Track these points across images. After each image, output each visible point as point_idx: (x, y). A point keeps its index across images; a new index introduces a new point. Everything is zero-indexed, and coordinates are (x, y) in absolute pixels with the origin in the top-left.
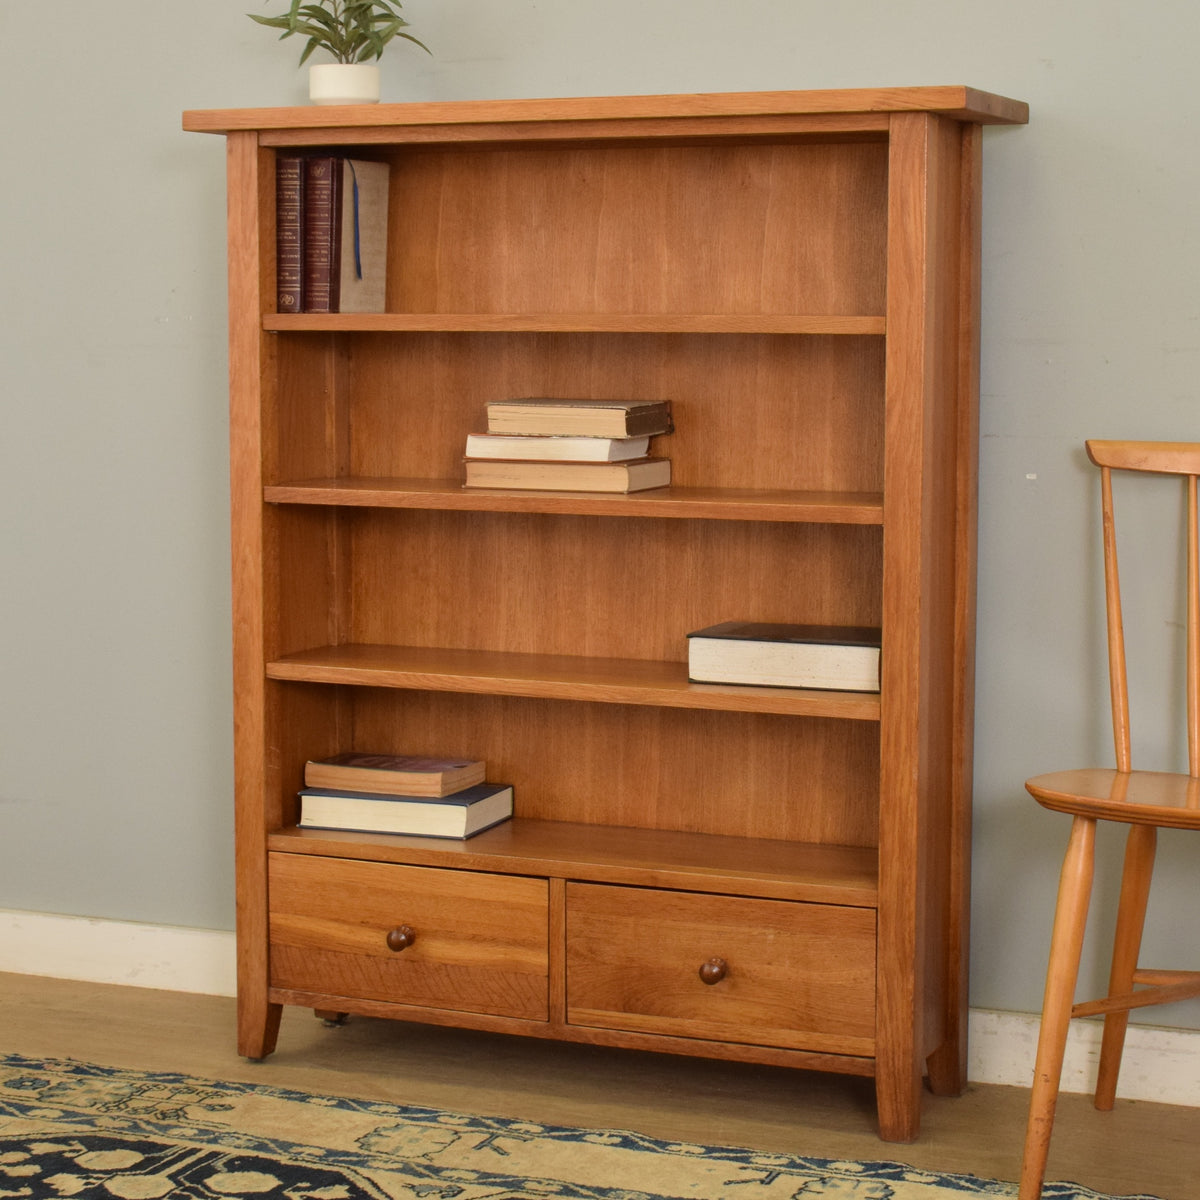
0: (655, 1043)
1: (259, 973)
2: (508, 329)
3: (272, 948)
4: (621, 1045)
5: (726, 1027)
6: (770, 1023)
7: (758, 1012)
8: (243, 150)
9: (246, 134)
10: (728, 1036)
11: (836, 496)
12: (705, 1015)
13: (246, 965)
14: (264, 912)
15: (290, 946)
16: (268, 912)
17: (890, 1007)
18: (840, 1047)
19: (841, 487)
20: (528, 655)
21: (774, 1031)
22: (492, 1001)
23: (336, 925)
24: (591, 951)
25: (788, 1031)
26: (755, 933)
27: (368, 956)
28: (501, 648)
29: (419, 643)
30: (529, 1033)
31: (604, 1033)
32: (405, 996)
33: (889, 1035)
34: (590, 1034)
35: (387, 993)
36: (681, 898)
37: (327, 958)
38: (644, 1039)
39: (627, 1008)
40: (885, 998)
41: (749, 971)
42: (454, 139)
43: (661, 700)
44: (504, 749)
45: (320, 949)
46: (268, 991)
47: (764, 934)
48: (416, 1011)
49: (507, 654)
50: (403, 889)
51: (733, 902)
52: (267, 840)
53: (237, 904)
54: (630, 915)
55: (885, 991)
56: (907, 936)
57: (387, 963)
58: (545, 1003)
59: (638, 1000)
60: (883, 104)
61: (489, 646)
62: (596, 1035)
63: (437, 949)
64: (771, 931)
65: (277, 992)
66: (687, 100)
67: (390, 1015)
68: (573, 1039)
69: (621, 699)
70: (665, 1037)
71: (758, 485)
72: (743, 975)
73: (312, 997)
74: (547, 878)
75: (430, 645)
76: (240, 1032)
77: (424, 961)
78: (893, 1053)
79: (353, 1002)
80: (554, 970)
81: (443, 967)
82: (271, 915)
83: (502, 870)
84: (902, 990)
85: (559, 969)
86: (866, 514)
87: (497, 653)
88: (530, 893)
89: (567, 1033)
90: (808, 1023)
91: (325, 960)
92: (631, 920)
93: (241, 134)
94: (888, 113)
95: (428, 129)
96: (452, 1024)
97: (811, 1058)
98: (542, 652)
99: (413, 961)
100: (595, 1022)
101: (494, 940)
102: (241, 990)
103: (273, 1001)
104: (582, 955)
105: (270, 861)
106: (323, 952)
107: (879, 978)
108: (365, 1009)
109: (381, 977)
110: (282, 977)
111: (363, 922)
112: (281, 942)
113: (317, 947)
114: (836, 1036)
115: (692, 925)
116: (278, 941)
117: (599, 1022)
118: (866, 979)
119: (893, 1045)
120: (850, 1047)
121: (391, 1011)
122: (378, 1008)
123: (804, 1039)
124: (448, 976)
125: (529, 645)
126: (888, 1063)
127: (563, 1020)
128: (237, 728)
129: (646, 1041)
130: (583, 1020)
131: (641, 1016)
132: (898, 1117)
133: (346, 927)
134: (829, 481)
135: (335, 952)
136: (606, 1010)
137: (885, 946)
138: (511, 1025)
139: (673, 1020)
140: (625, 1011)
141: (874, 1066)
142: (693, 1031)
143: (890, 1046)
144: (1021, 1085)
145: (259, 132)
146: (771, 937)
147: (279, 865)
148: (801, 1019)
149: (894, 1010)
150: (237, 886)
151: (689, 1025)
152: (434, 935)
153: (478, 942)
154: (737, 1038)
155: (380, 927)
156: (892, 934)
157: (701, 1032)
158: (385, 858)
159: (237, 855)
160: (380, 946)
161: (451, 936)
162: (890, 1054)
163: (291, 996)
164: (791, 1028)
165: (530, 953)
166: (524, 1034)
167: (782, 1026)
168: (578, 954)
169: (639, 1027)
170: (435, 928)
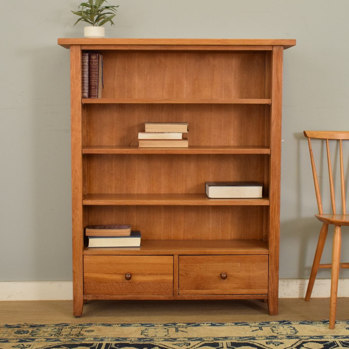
0: (205, 297)
1: (80, 291)
2: (162, 102)
3: (84, 283)
4: (195, 299)
5: (226, 291)
6: (239, 288)
7: (235, 286)
8: (76, 50)
9: (77, 46)
10: (226, 293)
11: (234, 147)
12: (220, 288)
13: (76, 289)
14: (82, 273)
15: (91, 282)
16: (83, 273)
17: (272, 280)
18: (258, 292)
19: (236, 145)
20: (144, 194)
21: (239, 290)
22: (156, 291)
23: (106, 275)
24: (186, 274)
25: (244, 290)
26: (235, 264)
27: (116, 282)
28: (136, 193)
29: (110, 192)
30: (168, 299)
31: (190, 296)
32: (128, 293)
33: (272, 287)
34: (186, 297)
35: (123, 293)
36: (213, 257)
37: (103, 284)
38: (201, 296)
39: (197, 289)
40: (271, 278)
41: (233, 275)
42: (145, 49)
43: (208, 203)
44: (137, 221)
45: (100, 282)
46: (83, 297)
47: (237, 265)
48: (132, 297)
49: (138, 194)
50: (128, 262)
51: (228, 257)
52: (83, 252)
53: (73, 271)
54: (198, 263)
55: (271, 276)
56: (277, 261)
57: (122, 284)
58: (172, 290)
59: (200, 286)
60: (274, 43)
61: (132, 192)
62: (188, 297)
63: (138, 279)
64: (239, 263)
65: (86, 296)
66: (219, 41)
67: (124, 299)
68: (180, 299)
69: (195, 204)
70: (208, 295)
71: (212, 145)
72: (231, 276)
73: (98, 296)
74: (173, 255)
75: (113, 193)
76: (74, 309)
77: (134, 282)
78: (273, 292)
79: (112, 296)
80: (175, 281)
81: (141, 283)
82: (84, 273)
83: (159, 254)
84: (276, 275)
85: (176, 280)
86: (266, 151)
87: (134, 194)
88: (169, 260)
89: (179, 298)
90: (249, 287)
91: (102, 285)
92: (198, 265)
93: (75, 46)
94: (273, 46)
95: (137, 46)
96: (143, 299)
97: (250, 296)
98: (148, 193)
99: (131, 283)
100: (187, 293)
101: (156, 274)
102: (75, 297)
103: (85, 299)
104: (183, 276)
105: (84, 258)
106: (101, 283)
107: (269, 273)
108: (115, 298)
109: (120, 288)
110: (88, 292)
111: (114, 273)
112: (87, 281)
113: (99, 281)
114: (257, 290)
115: (217, 264)
116: (86, 281)
117: (188, 293)
118: (266, 273)
119: (273, 290)
120: (261, 292)
121: (124, 297)
122: (120, 297)
123: (248, 291)
124: (142, 285)
125: (145, 191)
126: (272, 295)
127: (178, 294)
128: (73, 220)
129: (203, 297)
130: (184, 293)
131: (201, 290)
132: (275, 309)
133: (109, 275)
134: (232, 143)
135: (105, 282)
136: (191, 290)
137: (271, 265)
138: (162, 297)
139: (210, 291)
140: (197, 290)
141: (268, 296)
142: (216, 293)
143: (273, 291)
144: (282, 298)
145: (81, 45)
146: (239, 265)
147: (87, 259)
148: (247, 286)
149: (274, 281)
150: (73, 266)
151: (215, 291)
152: (138, 274)
153: (152, 275)
154: (229, 293)
155: (120, 274)
156: (273, 261)
157: (219, 293)
158: (122, 254)
159: (73, 257)
160: (120, 279)
161: (143, 274)
162: (273, 293)
163: (91, 297)
164: (244, 289)
165: (168, 276)
166: (166, 299)
167: (242, 289)
168: (182, 275)
169: (200, 294)
170: (138, 272)
